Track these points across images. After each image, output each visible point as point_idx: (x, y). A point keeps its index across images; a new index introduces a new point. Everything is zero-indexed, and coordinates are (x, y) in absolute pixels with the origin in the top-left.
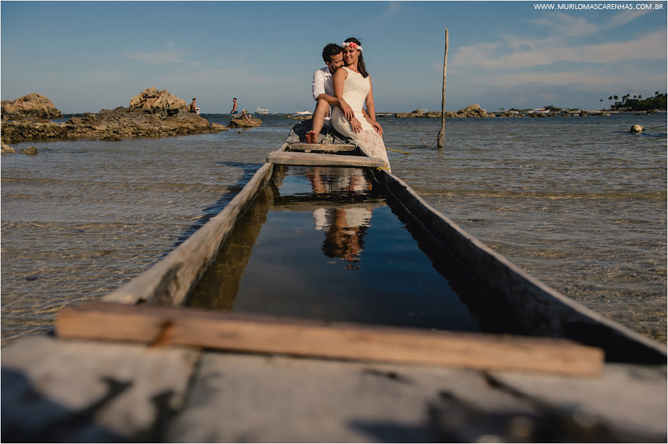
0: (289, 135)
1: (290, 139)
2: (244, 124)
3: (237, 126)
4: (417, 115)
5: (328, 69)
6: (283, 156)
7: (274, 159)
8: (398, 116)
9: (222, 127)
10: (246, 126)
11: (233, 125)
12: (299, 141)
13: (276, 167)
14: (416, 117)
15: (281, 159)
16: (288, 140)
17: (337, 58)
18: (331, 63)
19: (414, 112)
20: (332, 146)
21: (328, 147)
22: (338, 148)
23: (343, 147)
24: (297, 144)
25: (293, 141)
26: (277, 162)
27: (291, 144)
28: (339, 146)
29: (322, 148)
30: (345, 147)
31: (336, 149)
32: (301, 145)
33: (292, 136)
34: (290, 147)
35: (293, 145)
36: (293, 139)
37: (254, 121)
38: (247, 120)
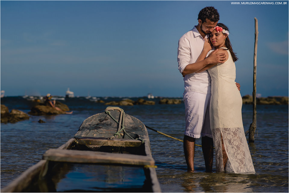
0: (79, 130)
2: (48, 111)
3: (39, 113)
7: (49, 157)
9: (22, 114)
10: (50, 114)
11: (35, 111)
15: (55, 157)
16: (76, 135)
20: (118, 142)
21: (114, 143)
22: (125, 144)
23: (130, 143)
24: (84, 139)
25: (81, 136)
26: (52, 160)
27: (78, 139)
28: (125, 142)
29: (109, 144)
30: (132, 143)
31: (122, 145)
32: (88, 140)
33: (80, 132)
34: (77, 142)
35: (81, 140)
36: (81, 134)
37: (59, 107)
38: (51, 106)
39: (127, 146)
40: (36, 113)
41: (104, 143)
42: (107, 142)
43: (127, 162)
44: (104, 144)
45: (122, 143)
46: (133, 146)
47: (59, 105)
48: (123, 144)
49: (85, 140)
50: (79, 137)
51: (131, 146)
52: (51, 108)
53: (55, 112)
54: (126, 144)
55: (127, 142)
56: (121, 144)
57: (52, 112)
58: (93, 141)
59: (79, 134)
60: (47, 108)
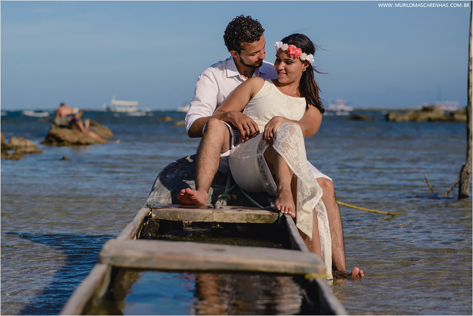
0: (153, 190)
1: (152, 198)
2: (75, 138)
3: (60, 142)
4: (431, 115)
5: (232, 62)
6: (129, 253)
7: (112, 258)
8: (392, 117)
9: (30, 144)
10: (78, 144)
11: (52, 140)
12: (170, 202)
13: (116, 272)
14: (429, 120)
15: (125, 258)
16: (149, 200)
17: (253, 47)
18: (240, 53)
19: (426, 110)
20: (233, 215)
21: (226, 215)
22: (245, 218)
23: (256, 215)
24: (167, 209)
25: (160, 203)
26: (118, 264)
27: (154, 208)
28: (247, 215)
29: (214, 218)
30: (260, 215)
31: (242, 219)
32: (173, 211)
33: (156, 192)
34: (153, 215)
35: (159, 212)
36: (159, 199)
37: (94, 131)
38: (80, 130)
39: (251, 222)
40: (55, 143)
41: (206, 217)
42: (210, 214)
43: (272, 267)
44: (204, 219)
45: (240, 217)
46: (262, 222)
47: (95, 128)
48: (243, 217)
49: (169, 211)
50: (156, 204)
51: (258, 222)
52: (81, 135)
53: (88, 140)
54: (248, 219)
55: (250, 214)
56: (239, 219)
57: (83, 141)
58: (183, 213)
59: (154, 198)
60: (75, 133)
